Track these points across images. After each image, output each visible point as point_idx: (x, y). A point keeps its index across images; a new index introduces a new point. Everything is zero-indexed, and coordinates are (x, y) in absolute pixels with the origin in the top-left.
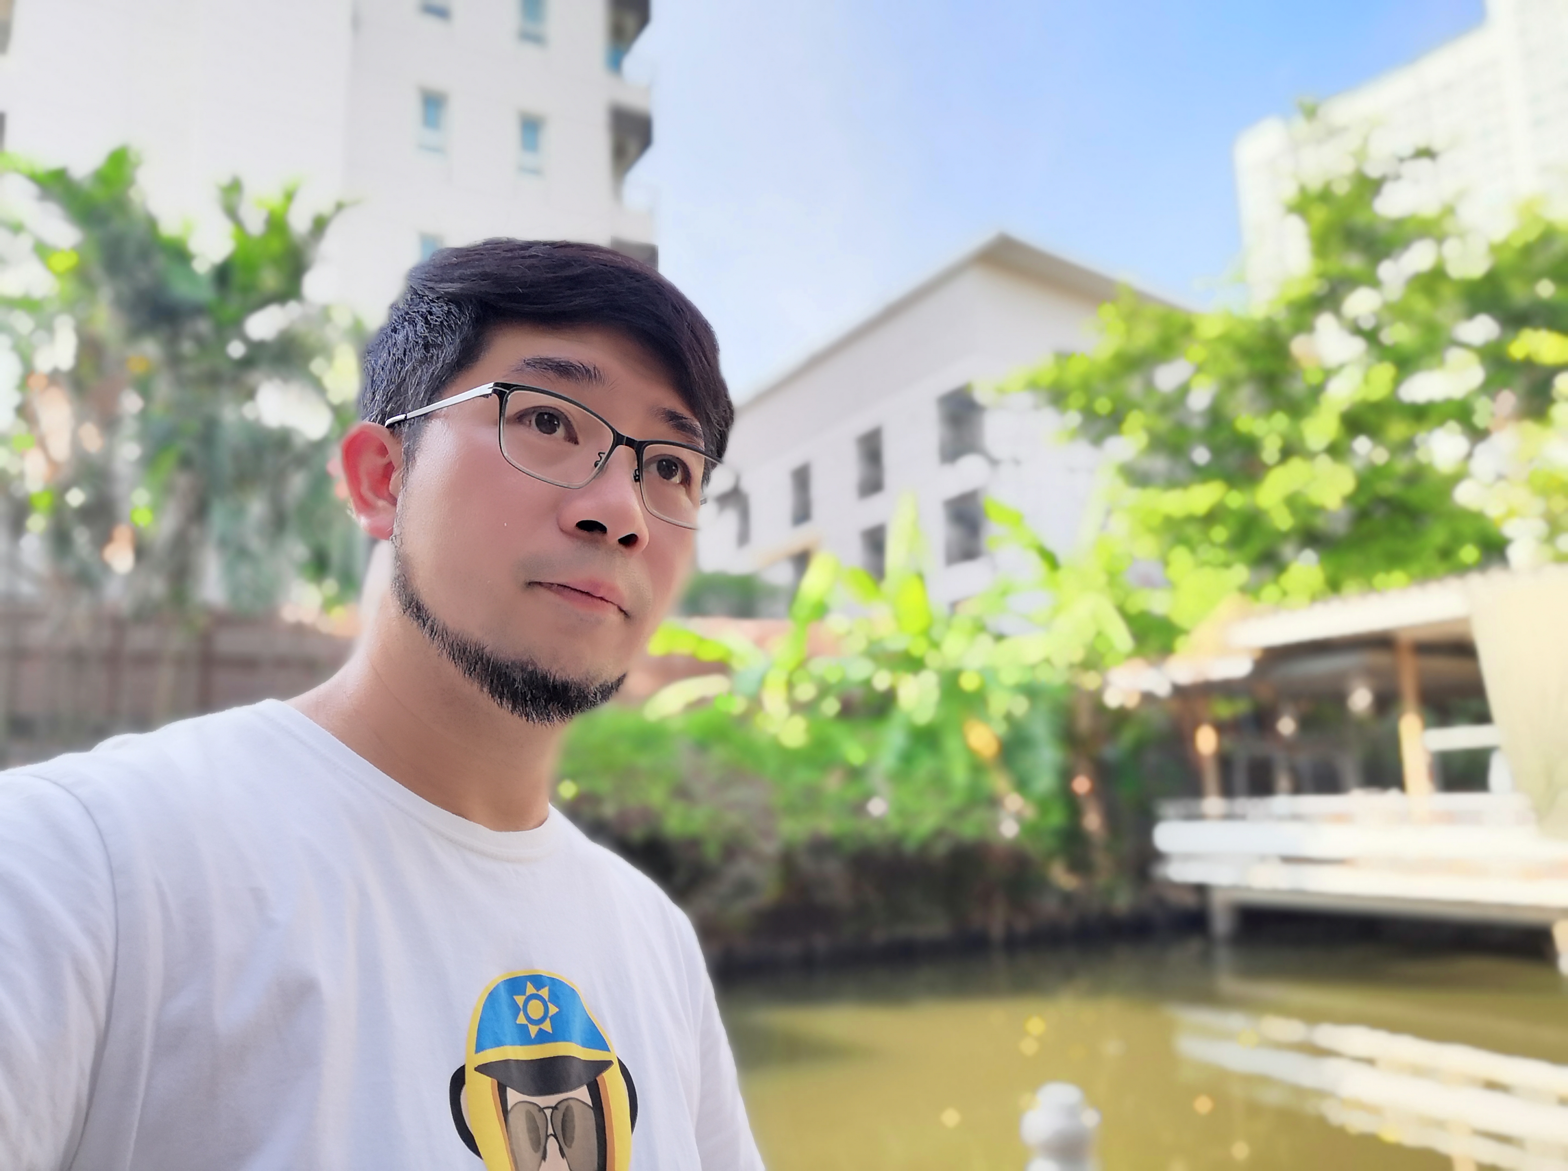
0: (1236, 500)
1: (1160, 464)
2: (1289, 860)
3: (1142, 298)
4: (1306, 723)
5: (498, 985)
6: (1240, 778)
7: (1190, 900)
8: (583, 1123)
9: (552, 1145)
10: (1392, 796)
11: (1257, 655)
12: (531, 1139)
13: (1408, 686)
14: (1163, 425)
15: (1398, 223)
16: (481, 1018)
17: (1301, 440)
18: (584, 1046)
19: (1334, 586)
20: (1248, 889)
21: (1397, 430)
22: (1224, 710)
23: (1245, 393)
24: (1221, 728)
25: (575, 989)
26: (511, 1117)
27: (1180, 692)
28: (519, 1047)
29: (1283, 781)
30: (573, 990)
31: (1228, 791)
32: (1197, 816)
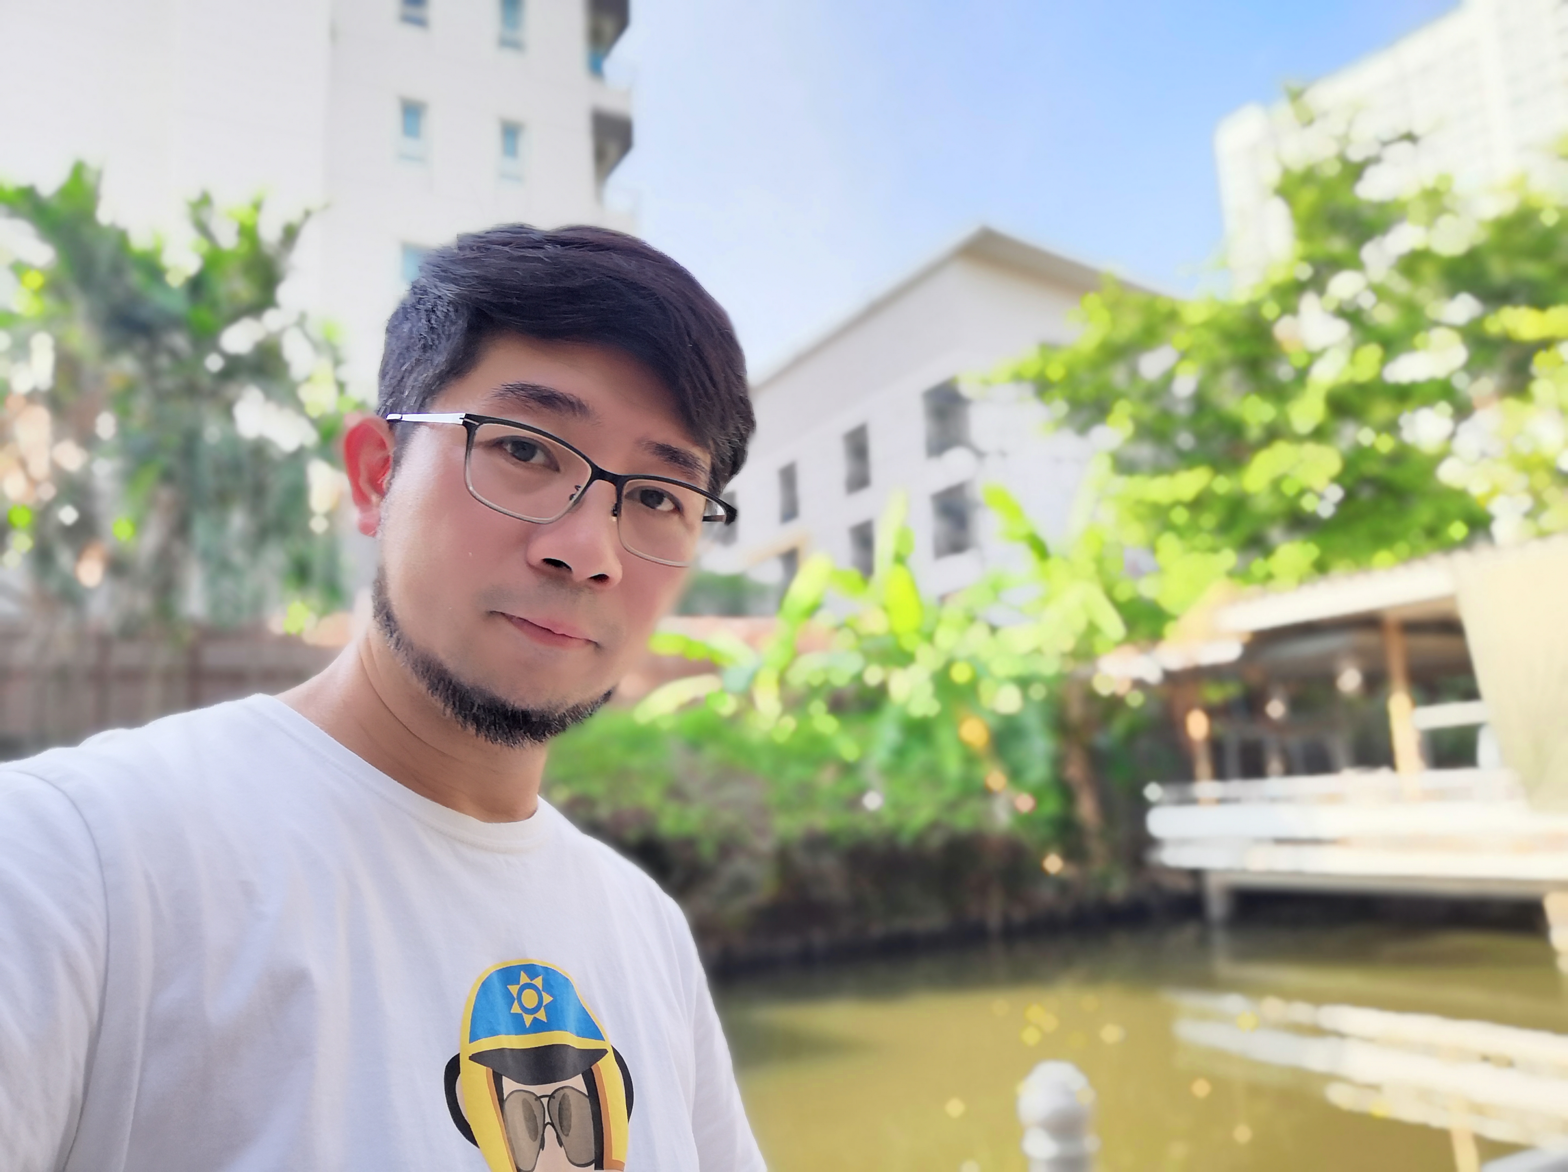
0: (1223, 485)
1: (1145, 451)
2: (1280, 841)
3: (1125, 287)
4: (1296, 705)
5: (491, 974)
6: (1232, 761)
7: (1185, 885)
8: (579, 1111)
9: (550, 1133)
10: (1382, 775)
11: (1246, 638)
12: (528, 1128)
13: (1396, 665)
14: (1148, 413)
15: (1381, 206)
16: (474, 1006)
17: (1287, 422)
18: (578, 1035)
19: (1321, 568)
20: (1244, 871)
21: (1381, 411)
22: (1215, 694)
23: (1229, 378)
24: (1212, 712)
25: (568, 978)
26: (507, 1105)
27: (1171, 677)
28: (514, 1036)
29: (1275, 764)
30: (567, 979)
31: (1220, 773)
32: (1191, 801)
